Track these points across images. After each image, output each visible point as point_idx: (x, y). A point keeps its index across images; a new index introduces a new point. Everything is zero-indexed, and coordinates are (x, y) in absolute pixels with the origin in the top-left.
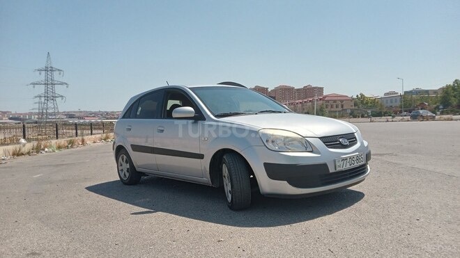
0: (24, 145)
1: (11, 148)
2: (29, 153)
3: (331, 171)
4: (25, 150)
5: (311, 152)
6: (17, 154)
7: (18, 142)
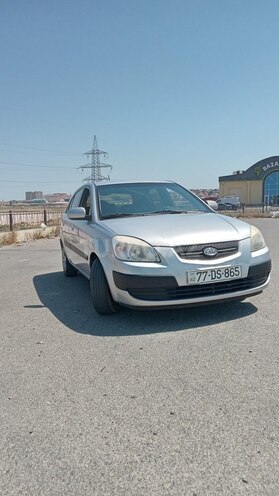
0: (44, 229)
1: (32, 232)
2: (48, 237)
3: (180, 284)
4: (44, 233)
5: (159, 262)
6: (38, 237)
7: (39, 227)
